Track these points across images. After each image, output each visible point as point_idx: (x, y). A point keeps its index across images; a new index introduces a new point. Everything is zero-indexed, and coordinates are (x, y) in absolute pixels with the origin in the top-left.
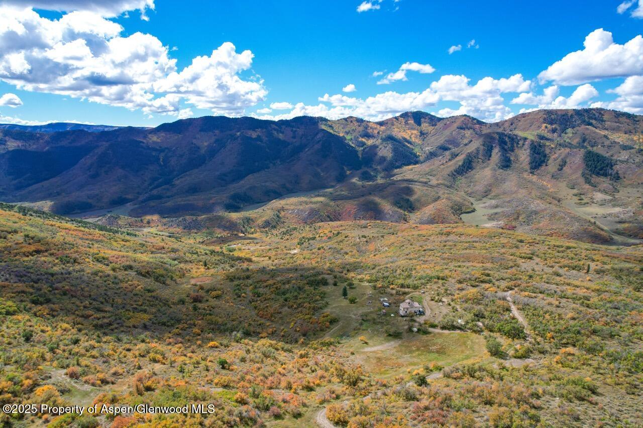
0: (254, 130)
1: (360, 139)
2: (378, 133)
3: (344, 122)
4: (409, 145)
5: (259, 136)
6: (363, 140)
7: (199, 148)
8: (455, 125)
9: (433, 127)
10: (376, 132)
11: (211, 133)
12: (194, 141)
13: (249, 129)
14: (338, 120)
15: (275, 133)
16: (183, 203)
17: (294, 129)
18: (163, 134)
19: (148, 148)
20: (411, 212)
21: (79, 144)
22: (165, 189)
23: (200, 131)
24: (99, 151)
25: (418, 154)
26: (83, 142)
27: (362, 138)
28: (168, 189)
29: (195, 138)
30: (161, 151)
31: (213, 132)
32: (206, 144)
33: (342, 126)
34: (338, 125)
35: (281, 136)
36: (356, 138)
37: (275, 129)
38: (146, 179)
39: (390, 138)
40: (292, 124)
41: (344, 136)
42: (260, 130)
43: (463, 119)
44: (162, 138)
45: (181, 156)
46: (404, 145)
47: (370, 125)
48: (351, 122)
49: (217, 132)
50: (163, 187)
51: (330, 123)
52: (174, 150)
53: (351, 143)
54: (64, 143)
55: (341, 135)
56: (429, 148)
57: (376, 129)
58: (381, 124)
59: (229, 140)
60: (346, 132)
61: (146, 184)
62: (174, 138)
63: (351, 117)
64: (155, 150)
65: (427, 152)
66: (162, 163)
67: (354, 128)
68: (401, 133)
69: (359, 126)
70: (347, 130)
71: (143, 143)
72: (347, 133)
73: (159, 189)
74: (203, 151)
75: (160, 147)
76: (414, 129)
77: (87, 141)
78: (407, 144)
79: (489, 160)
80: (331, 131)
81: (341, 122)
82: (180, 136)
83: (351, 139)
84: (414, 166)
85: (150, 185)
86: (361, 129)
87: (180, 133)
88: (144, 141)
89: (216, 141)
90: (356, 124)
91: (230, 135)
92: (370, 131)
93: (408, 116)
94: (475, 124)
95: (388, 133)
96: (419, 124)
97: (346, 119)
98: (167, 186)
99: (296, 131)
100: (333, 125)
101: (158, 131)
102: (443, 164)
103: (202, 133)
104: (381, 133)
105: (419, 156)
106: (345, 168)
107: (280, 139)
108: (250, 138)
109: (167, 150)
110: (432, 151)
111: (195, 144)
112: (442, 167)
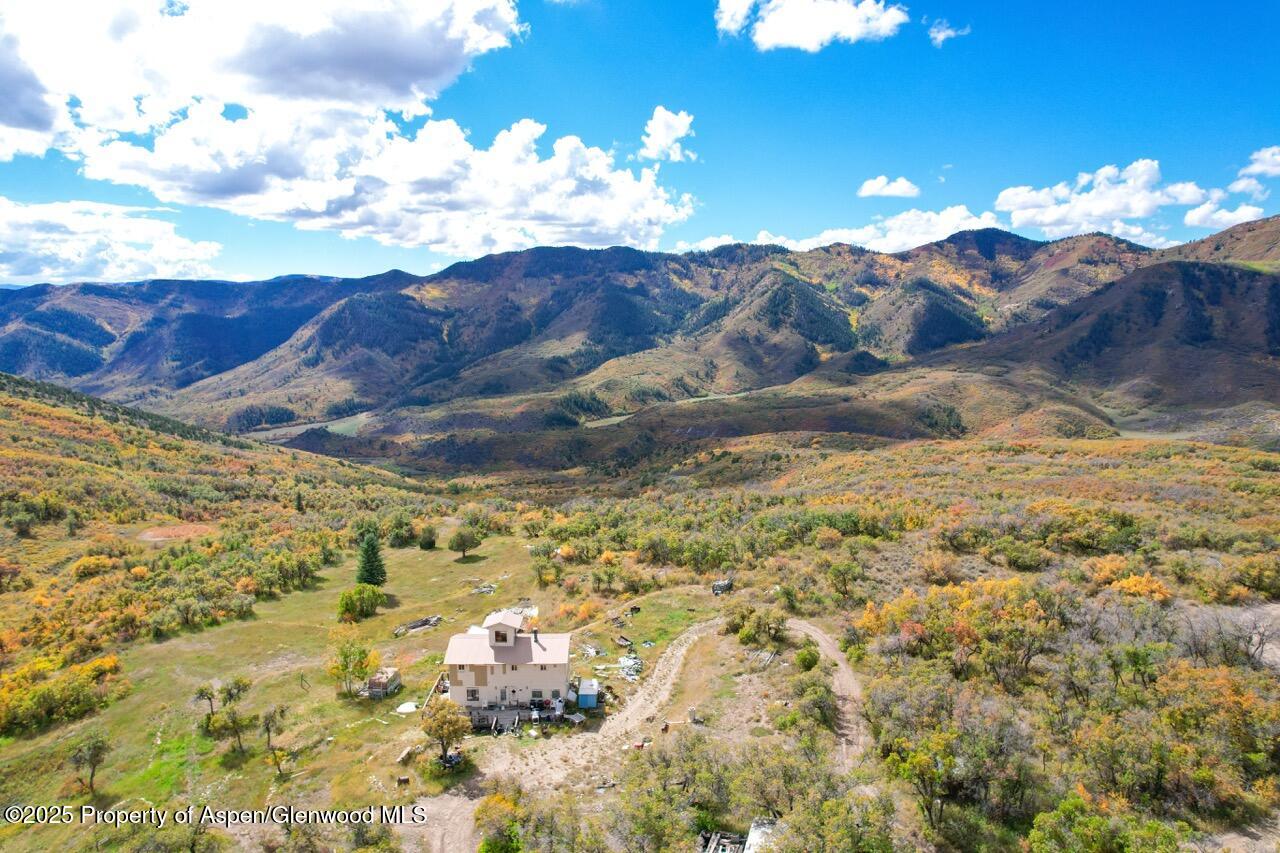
0: (631, 272)
1: (857, 289)
2: (897, 276)
3: (823, 254)
4: (965, 301)
5: (641, 285)
6: (864, 290)
7: (518, 309)
8: (1074, 256)
9: (1022, 263)
10: (892, 273)
11: (546, 280)
12: (511, 295)
13: (621, 271)
14: (810, 252)
15: (675, 279)
16: (463, 411)
17: (715, 270)
18: (454, 283)
19: (423, 310)
20: (958, 438)
21: (298, 304)
22: (438, 386)
23: (526, 275)
24: (326, 313)
25: (985, 318)
26: (308, 301)
27: (861, 286)
28: (445, 387)
29: (515, 290)
30: (447, 315)
31: (550, 279)
32: (534, 301)
33: (818, 262)
34: (809, 261)
35: (686, 285)
36: (847, 287)
37: (675, 272)
38: (410, 368)
39: (923, 285)
40: (712, 260)
41: (821, 284)
42: (643, 272)
43: (1093, 242)
44: (451, 290)
45: (483, 325)
46: (955, 301)
47: (880, 259)
48: (839, 254)
49: (557, 277)
50: (436, 382)
51: (791, 257)
52: (472, 313)
53: (835, 298)
54: (278, 303)
55: (815, 281)
56: (1012, 306)
57: (892, 267)
58: (903, 257)
59: (580, 294)
60: (826, 275)
61: (407, 377)
62: (476, 290)
63: (839, 244)
64: (436, 313)
65: (1008, 314)
66: (446, 338)
67: (844, 266)
68: (947, 275)
69: (856, 262)
70: (828, 270)
71: (414, 299)
72: (829, 277)
73: (428, 386)
74: (527, 315)
75: (446, 307)
76: (977, 267)
77: (314, 298)
78: (961, 298)
79: (1156, 325)
80: (795, 273)
81: (815, 254)
82: (486, 286)
83: (837, 289)
84: (975, 344)
85: (415, 378)
86: (860, 267)
87: (486, 281)
88: (417, 296)
89: (555, 295)
90: (849, 258)
91: (584, 283)
92: (878, 272)
93: (966, 240)
94: (1124, 252)
95: (920, 274)
96: (991, 256)
97: (826, 250)
98: (445, 380)
99: (719, 274)
100: (799, 262)
101: (446, 278)
102: (1042, 337)
103: (529, 280)
104: (903, 276)
105: (988, 323)
106: (819, 348)
107: (684, 292)
108: (623, 289)
109: (457, 315)
110: (1018, 310)
111: (512, 301)
112: (1040, 341)
